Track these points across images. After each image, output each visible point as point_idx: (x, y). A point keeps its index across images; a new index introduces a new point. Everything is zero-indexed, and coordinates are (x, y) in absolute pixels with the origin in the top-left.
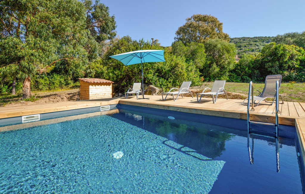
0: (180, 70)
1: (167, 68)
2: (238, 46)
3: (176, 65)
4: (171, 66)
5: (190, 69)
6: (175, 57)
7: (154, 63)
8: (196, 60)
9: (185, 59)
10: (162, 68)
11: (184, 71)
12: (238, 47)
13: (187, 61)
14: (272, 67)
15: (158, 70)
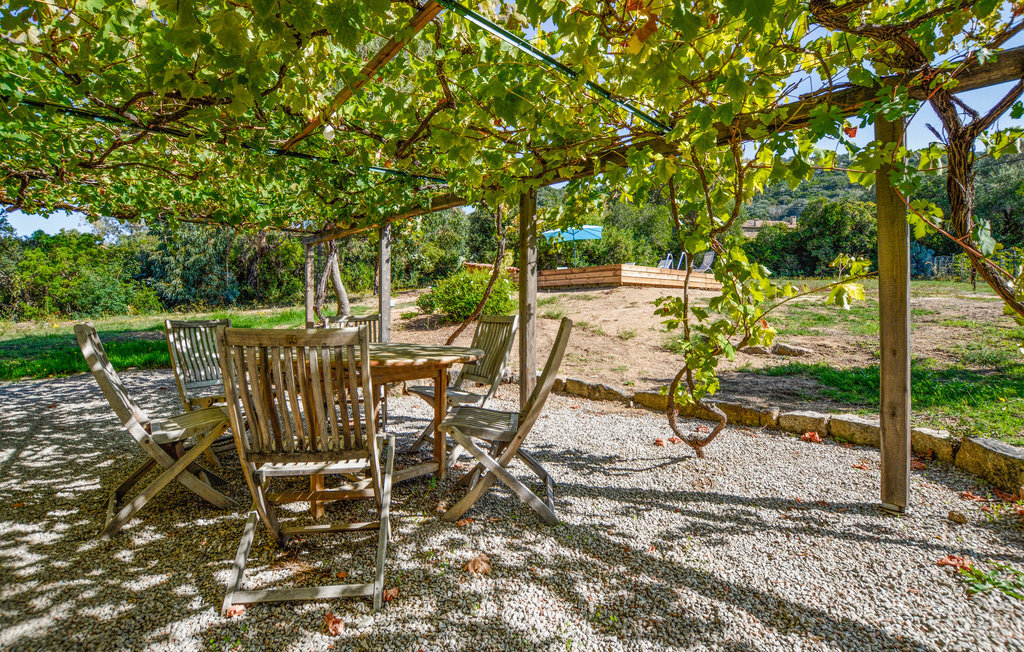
0: (623, 251)
1: (602, 248)
2: (826, 184)
3: (617, 243)
4: (608, 244)
5: (640, 251)
6: (614, 230)
7: (582, 241)
8: (653, 236)
9: (632, 235)
10: (593, 248)
11: (630, 253)
12: (827, 188)
13: (636, 236)
14: (819, 248)
15: (586, 252)
